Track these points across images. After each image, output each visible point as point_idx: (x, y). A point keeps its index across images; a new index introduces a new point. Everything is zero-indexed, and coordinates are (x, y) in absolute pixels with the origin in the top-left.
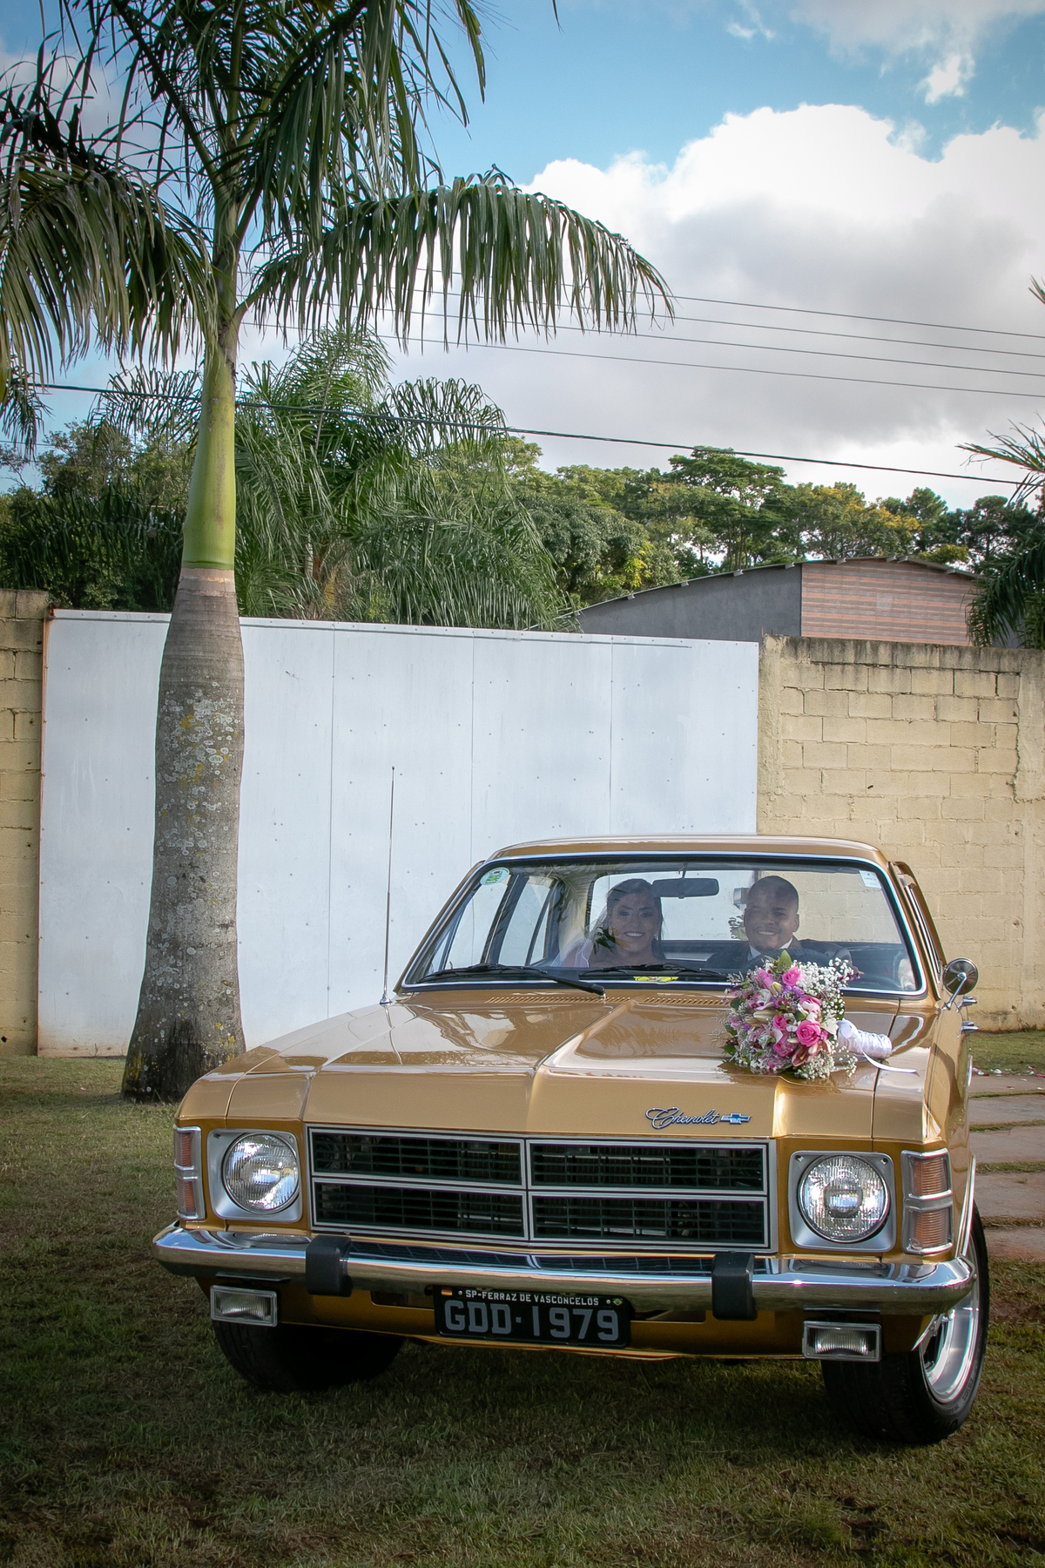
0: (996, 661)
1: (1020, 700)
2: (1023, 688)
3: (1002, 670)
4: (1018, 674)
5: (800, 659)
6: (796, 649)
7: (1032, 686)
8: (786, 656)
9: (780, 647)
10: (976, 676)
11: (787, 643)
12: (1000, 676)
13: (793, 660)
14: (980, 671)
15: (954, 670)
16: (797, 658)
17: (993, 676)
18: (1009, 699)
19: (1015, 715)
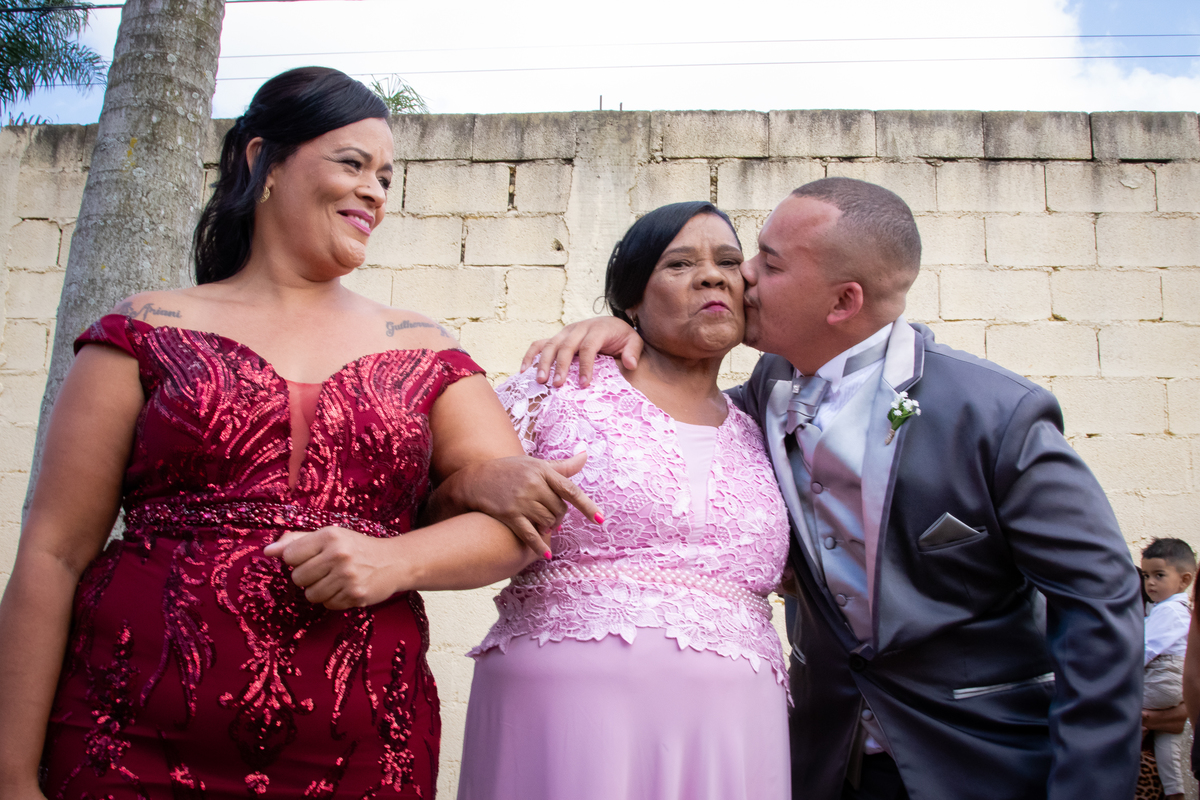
0: (514, 138)
1: (573, 215)
2: (581, 188)
3: (528, 155)
4: (569, 161)
5: (62, 164)
6: (55, 147)
7: (605, 182)
8: (35, 162)
9: (24, 145)
10: (463, 172)
11: (38, 138)
12: (521, 169)
13: (47, 167)
14: (473, 162)
15: (407, 162)
16: (54, 159)
17: (503, 170)
18: (543, 215)
19: (559, 248)
